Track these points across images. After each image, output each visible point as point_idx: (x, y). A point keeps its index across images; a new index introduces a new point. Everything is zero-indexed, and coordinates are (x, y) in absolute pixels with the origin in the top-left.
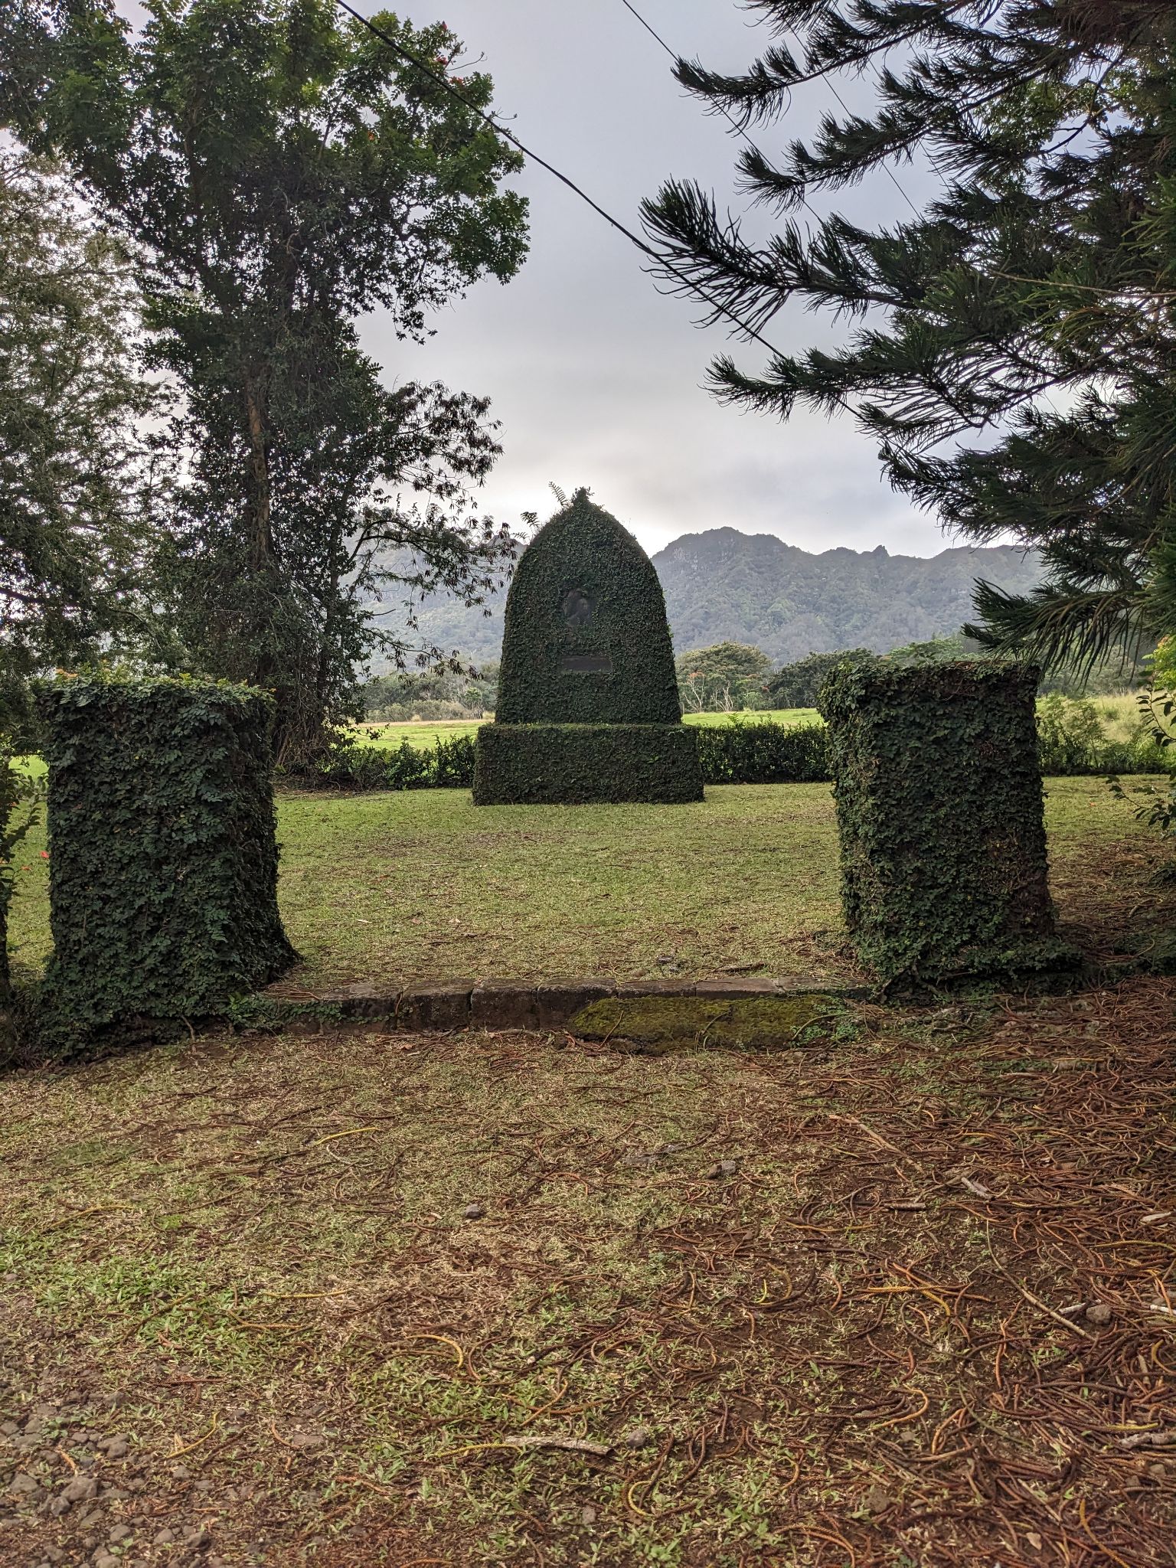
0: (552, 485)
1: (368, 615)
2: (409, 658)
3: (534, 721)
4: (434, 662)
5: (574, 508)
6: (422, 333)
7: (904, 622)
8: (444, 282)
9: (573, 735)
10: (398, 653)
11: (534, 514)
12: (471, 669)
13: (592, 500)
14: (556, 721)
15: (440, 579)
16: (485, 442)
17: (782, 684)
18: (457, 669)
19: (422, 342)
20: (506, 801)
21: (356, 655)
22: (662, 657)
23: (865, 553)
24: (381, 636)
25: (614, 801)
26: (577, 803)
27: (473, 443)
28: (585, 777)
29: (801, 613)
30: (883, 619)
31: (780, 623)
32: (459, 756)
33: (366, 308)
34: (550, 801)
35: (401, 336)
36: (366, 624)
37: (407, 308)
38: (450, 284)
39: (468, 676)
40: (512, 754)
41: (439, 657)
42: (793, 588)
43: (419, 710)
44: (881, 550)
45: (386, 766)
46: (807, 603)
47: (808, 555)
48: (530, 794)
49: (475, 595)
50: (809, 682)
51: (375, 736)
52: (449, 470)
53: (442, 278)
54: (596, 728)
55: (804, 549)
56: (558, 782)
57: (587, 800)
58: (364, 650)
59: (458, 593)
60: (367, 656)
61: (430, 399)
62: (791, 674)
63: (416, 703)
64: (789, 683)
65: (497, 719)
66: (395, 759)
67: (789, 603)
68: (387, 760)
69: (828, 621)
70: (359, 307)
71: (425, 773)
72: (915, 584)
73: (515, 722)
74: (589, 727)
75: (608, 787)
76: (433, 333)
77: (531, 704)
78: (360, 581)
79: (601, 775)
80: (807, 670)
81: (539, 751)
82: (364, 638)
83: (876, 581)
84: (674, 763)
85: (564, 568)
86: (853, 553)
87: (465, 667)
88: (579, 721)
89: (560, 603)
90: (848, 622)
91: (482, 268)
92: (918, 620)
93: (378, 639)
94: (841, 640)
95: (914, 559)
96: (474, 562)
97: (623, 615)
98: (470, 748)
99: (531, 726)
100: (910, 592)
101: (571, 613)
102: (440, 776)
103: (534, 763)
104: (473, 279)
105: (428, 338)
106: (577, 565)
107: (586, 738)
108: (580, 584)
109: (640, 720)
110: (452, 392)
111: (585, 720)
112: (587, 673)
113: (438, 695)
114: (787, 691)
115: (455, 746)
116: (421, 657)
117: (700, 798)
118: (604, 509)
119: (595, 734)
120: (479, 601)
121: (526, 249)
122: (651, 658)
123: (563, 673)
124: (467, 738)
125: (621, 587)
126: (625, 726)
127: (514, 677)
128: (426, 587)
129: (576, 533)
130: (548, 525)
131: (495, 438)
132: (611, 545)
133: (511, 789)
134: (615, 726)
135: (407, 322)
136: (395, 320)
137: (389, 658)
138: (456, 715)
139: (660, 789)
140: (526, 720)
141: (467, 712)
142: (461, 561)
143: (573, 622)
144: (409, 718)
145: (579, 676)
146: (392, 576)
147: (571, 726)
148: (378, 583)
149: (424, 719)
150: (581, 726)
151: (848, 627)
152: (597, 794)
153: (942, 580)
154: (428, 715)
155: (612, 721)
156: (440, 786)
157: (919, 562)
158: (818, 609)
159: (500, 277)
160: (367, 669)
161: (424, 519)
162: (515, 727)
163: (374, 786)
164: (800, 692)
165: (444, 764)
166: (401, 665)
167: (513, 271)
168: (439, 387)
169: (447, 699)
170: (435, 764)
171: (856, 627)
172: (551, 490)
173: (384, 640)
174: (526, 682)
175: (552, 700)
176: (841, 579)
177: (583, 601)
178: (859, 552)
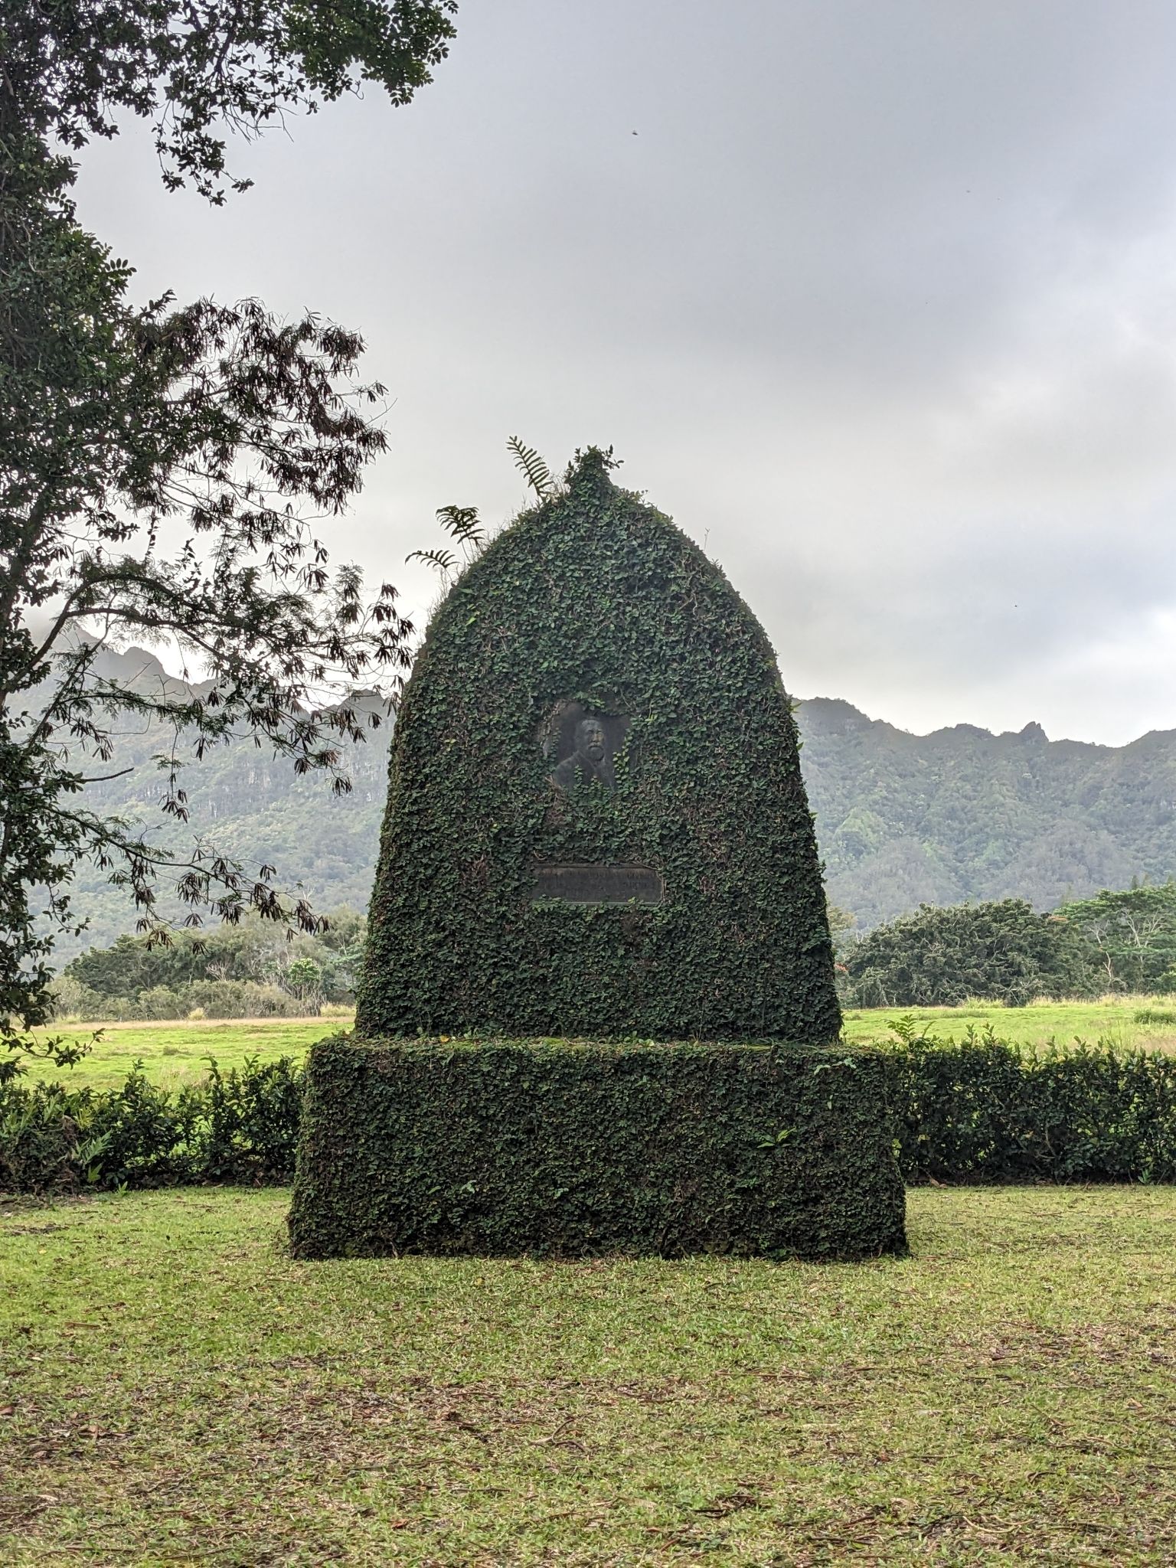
0: (516, 446)
1: (70, 782)
2: (164, 882)
3: (460, 1029)
4: (218, 890)
5: (574, 496)
6: (221, 183)
7: (1078, 857)
8: (273, 78)
9: (565, 1070)
10: (139, 870)
11: (470, 513)
12: (301, 909)
13: (617, 478)
14: (516, 1030)
15: (239, 710)
16: (350, 426)
17: (870, 961)
18: (269, 907)
19: (218, 201)
20: (378, 1248)
21: (39, 869)
22: (792, 869)
23: (1006, 735)
24: (100, 829)
25: (669, 1253)
26: (570, 1253)
27: (322, 425)
28: (589, 1184)
29: (897, 836)
30: (1042, 851)
31: (858, 853)
32: (263, 1107)
33: (97, 126)
34: (498, 1247)
35: (174, 183)
36: (65, 800)
37: (188, 126)
38: (283, 82)
39: (294, 923)
40: (398, 1117)
41: (230, 881)
42: (879, 793)
43: (203, 998)
44: (1033, 730)
45: (82, 1135)
46: (906, 820)
47: (905, 737)
48: (444, 1227)
49: (317, 746)
50: (920, 958)
51: (68, 1058)
52: (268, 483)
53: (269, 68)
54: (621, 1050)
55: (899, 725)
56: (518, 1193)
57: (597, 1247)
58: (57, 858)
59: (279, 741)
60: (59, 873)
61: (233, 336)
62: (888, 944)
63: (198, 985)
64: (885, 961)
65: (359, 1026)
66: (106, 1116)
67: (872, 818)
68: (85, 1121)
69: (943, 850)
70: (82, 123)
71: (180, 1148)
72: (1094, 791)
73: (410, 1031)
74: (604, 1047)
75: (653, 1212)
76: (243, 186)
77: (448, 987)
78: (58, 707)
79: (635, 1177)
80: (916, 936)
81: (471, 1110)
82: (59, 833)
83: (1027, 783)
84: (828, 1147)
85: (543, 641)
86: (983, 734)
87: (286, 902)
88: (575, 1030)
89: (532, 729)
90: (979, 853)
91: (354, 69)
92: (1103, 854)
93: (92, 835)
94: (967, 886)
95: (1092, 746)
96: (320, 673)
97: (692, 761)
98: (290, 1090)
99: (450, 1045)
100: (1085, 804)
101: (559, 753)
102: (216, 1156)
103: (458, 1141)
104: (333, 91)
105: (230, 194)
106: (577, 634)
107: (595, 1078)
108: (585, 684)
109: (733, 1031)
110: (281, 319)
111: (591, 1030)
112: (598, 906)
113: (240, 971)
114: (881, 973)
115: (254, 1085)
116: (190, 879)
117: (897, 1245)
118: (646, 501)
119: (623, 1067)
120: (324, 758)
121: (449, 31)
122: (764, 872)
123: (537, 906)
124: (283, 1065)
125: (688, 690)
126: (697, 1047)
127: (408, 914)
128: (209, 726)
129: (575, 556)
130: (505, 537)
131: (371, 415)
132: (665, 584)
133: (394, 1213)
134: (674, 1046)
135: (186, 158)
136: (161, 146)
137: (118, 880)
138: (272, 1008)
139: (793, 1218)
140: (438, 1027)
141: (292, 1003)
142: (288, 670)
143: (566, 777)
144: (185, 1014)
145: (577, 915)
146: (132, 700)
147: (558, 1045)
148: (99, 714)
149: (212, 1014)
150: (581, 1044)
151: (979, 863)
152: (625, 1232)
153: (1143, 785)
154: (221, 1008)
155: (664, 1033)
156: (215, 1180)
157: (1103, 752)
158: (926, 830)
159: (390, 87)
160: (62, 904)
161: (208, 573)
162: (407, 1046)
163: (47, 1184)
164: (904, 976)
165: (225, 1127)
166: (143, 896)
167: (419, 77)
168: (253, 311)
169: (257, 978)
170: (204, 1126)
171: (993, 863)
172: (513, 457)
173: (104, 837)
174: (439, 927)
175: (508, 976)
176: (964, 778)
177: (590, 724)
178: (996, 732)
